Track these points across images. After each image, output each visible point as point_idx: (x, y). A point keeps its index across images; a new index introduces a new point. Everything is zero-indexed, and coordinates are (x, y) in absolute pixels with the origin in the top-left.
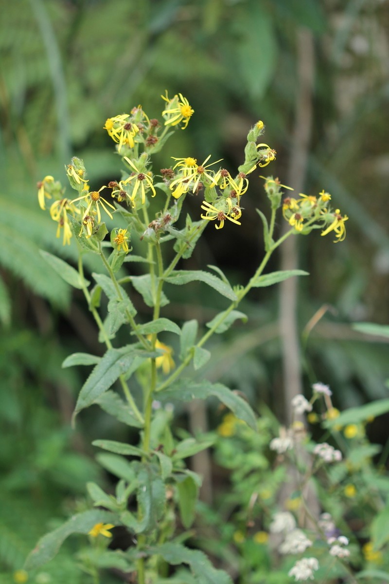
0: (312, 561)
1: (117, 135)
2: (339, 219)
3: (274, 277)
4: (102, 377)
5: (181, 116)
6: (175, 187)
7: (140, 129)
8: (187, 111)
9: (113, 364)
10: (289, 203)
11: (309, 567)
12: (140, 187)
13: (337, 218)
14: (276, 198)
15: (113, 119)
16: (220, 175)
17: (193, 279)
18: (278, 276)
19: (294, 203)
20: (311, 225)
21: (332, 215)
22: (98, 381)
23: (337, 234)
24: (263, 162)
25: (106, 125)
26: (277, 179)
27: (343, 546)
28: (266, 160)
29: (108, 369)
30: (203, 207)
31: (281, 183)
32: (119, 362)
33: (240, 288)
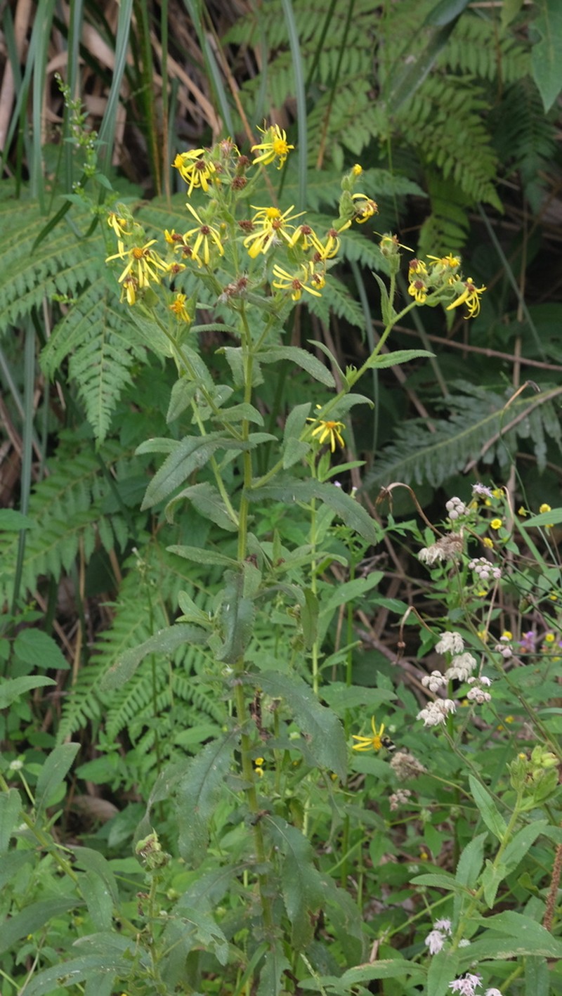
0: (448, 704)
1: (188, 176)
2: (471, 290)
3: (396, 357)
4: (173, 471)
5: (274, 153)
6: (251, 243)
7: (216, 168)
8: (281, 147)
9: (188, 456)
10: (415, 267)
11: (442, 710)
12: (203, 241)
13: (467, 288)
14: (394, 260)
15: (184, 154)
16: (300, 232)
17: (282, 358)
18: (400, 356)
19: (421, 267)
20: (438, 295)
21: (463, 284)
22: (169, 475)
23: (471, 308)
24: (362, 217)
25: (176, 162)
26: (395, 237)
27: (485, 687)
28: (364, 215)
29: (181, 461)
30: (275, 272)
31: (400, 243)
32: (196, 452)
33: (353, 369)
